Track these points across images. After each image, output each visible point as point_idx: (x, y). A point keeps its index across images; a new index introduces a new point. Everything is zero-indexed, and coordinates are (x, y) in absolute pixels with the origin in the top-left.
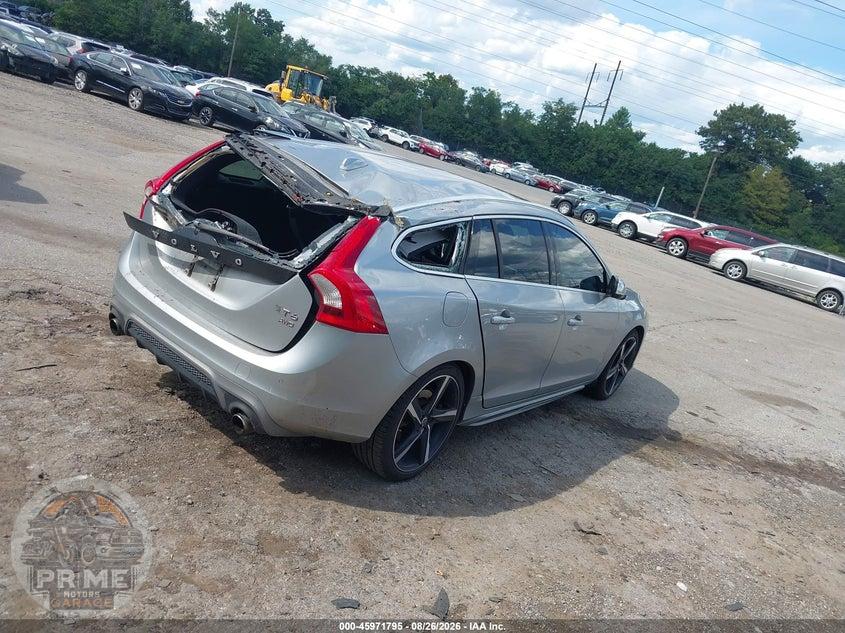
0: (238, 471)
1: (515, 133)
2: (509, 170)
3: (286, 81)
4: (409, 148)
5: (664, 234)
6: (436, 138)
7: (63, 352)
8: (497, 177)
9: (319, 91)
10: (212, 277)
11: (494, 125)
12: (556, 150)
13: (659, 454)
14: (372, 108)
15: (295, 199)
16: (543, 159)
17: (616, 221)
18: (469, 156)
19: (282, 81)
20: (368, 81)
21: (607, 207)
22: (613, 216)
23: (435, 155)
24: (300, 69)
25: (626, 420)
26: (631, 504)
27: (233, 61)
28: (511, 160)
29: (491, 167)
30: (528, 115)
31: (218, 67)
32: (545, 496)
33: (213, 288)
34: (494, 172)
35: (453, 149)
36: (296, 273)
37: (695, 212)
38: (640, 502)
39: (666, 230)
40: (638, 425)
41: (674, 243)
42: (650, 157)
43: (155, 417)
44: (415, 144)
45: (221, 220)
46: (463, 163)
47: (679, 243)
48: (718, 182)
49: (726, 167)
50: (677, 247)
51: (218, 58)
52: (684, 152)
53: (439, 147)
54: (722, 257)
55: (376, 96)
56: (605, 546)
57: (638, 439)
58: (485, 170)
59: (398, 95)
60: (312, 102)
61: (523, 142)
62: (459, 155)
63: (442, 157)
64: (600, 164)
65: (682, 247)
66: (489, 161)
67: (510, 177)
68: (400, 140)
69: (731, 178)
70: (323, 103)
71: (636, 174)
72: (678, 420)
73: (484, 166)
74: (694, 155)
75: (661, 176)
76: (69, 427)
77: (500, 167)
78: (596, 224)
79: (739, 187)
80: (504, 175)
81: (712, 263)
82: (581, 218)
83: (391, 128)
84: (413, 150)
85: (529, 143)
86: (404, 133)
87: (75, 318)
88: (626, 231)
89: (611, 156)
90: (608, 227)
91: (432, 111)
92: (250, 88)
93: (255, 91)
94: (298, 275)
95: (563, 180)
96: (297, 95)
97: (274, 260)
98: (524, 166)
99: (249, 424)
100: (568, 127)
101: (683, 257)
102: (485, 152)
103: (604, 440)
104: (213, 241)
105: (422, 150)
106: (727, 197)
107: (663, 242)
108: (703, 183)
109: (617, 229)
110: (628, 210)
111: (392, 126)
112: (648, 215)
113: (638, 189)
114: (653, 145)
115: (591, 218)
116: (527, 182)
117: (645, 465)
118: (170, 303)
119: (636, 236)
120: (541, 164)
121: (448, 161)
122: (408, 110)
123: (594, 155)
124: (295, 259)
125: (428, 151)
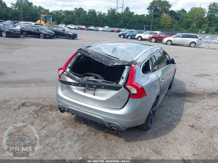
0: (113, 141)
1: (102, 19)
2: (103, 29)
3: (42, 19)
4: (76, 29)
5: (149, 37)
6: (82, 25)
7: (45, 121)
8: (101, 32)
9: (51, 20)
10: (93, 92)
11: (96, 18)
12: (113, 21)
13: (191, 99)
14: (63, 21)
15: (106, 64)
16: (111, 24)
17: (136, 37)
18: (92, 28)
19: (40, 20)
20: (60, 14)
21: (133, 34)
22: (135, 36)
23: (84, 29)
24: (45, 15)
25: (178, 92)
26: (197, 116)
27: (22, 16)
28: (102, 26)
29: (98, 29)
30: (104, 14)
31: (18, 19)
32: (179, 120)
33: (94, 95)
34: (100, 30)
35: (87, 27)
36: (122, 87)
37: (151, 29)
38: (199, 114)
39: (150, 36)
40: (181, 93)
41: (152, 39)
42: (137, 18)
43: (83, 133)
44: (78, 28)
45: (91, 76)
46: (91, 30)
47: (154, 39)
48: (154, 21)
49: (156, 16)
50: (153, 40)
51: (18, 16)
52: (144, 15)
53: (84, 27)
54: (165, 40)
55: (63, 17)
56: (202, 130)
57: (184, 97)
58: (97, 31)
59: (69, 16)
60: (50, 23)
61: (104, 21)
62: (89, 28)
63: (85, 30)
64: (125, 22)
65: (155, 40)
66: (97, 28)
67: (104, 31)
68: (73, 28)
69: (157, 19)
70: (53, 23)
71: (134, 23)
72: (189, 88)
73: (97, 29)
74: (147, 15)
75: (140, 22)
76: (65, 144)
77: (100, 29)
78: (131, 39)
79: (159, 21)
80: (102, 31)
81: (163, 42)
82: (127, 38)
83: (70, 25)
84: (77, 29)
85: (106, 21)
86: (74, 25)
87: (39, 108)
88: (139, 39)
89: (127, 20)
90: (135, 39)
91: (79, 18)
92: (33, 24)
93: (35, 24)
94: (123, 87)
95: (118, 29)
96: (46, 22)
97: (114, 84)
98: (107, 27)
99: (117, 129)
100: (115, 15)
101: (155, 42)
102: (95, 26)
103: (178, 100)
104: (93, 83)
105: (80, 29)
106: (157, 24)
107: (150, 40)
108: (151, 22)
109: (137, 39)
110: (138, 33)
111: (70, 24)
112: (144, 33)
113: (136, 27)
114: (137, 15)
115: (129, 37)
116: (109, 31)
117: (191, 103)
118: (81, 101)
119: (142, 39)
120: (110, 26)
121: (87, 30)
122: (73, 19)
123: (123, 21)
124: (119, 83)
125: (81, 29)
